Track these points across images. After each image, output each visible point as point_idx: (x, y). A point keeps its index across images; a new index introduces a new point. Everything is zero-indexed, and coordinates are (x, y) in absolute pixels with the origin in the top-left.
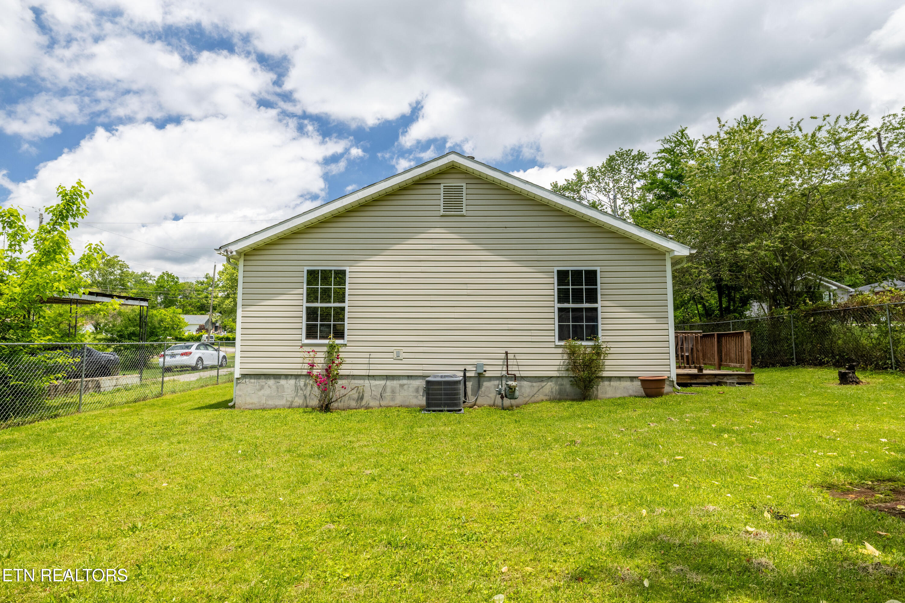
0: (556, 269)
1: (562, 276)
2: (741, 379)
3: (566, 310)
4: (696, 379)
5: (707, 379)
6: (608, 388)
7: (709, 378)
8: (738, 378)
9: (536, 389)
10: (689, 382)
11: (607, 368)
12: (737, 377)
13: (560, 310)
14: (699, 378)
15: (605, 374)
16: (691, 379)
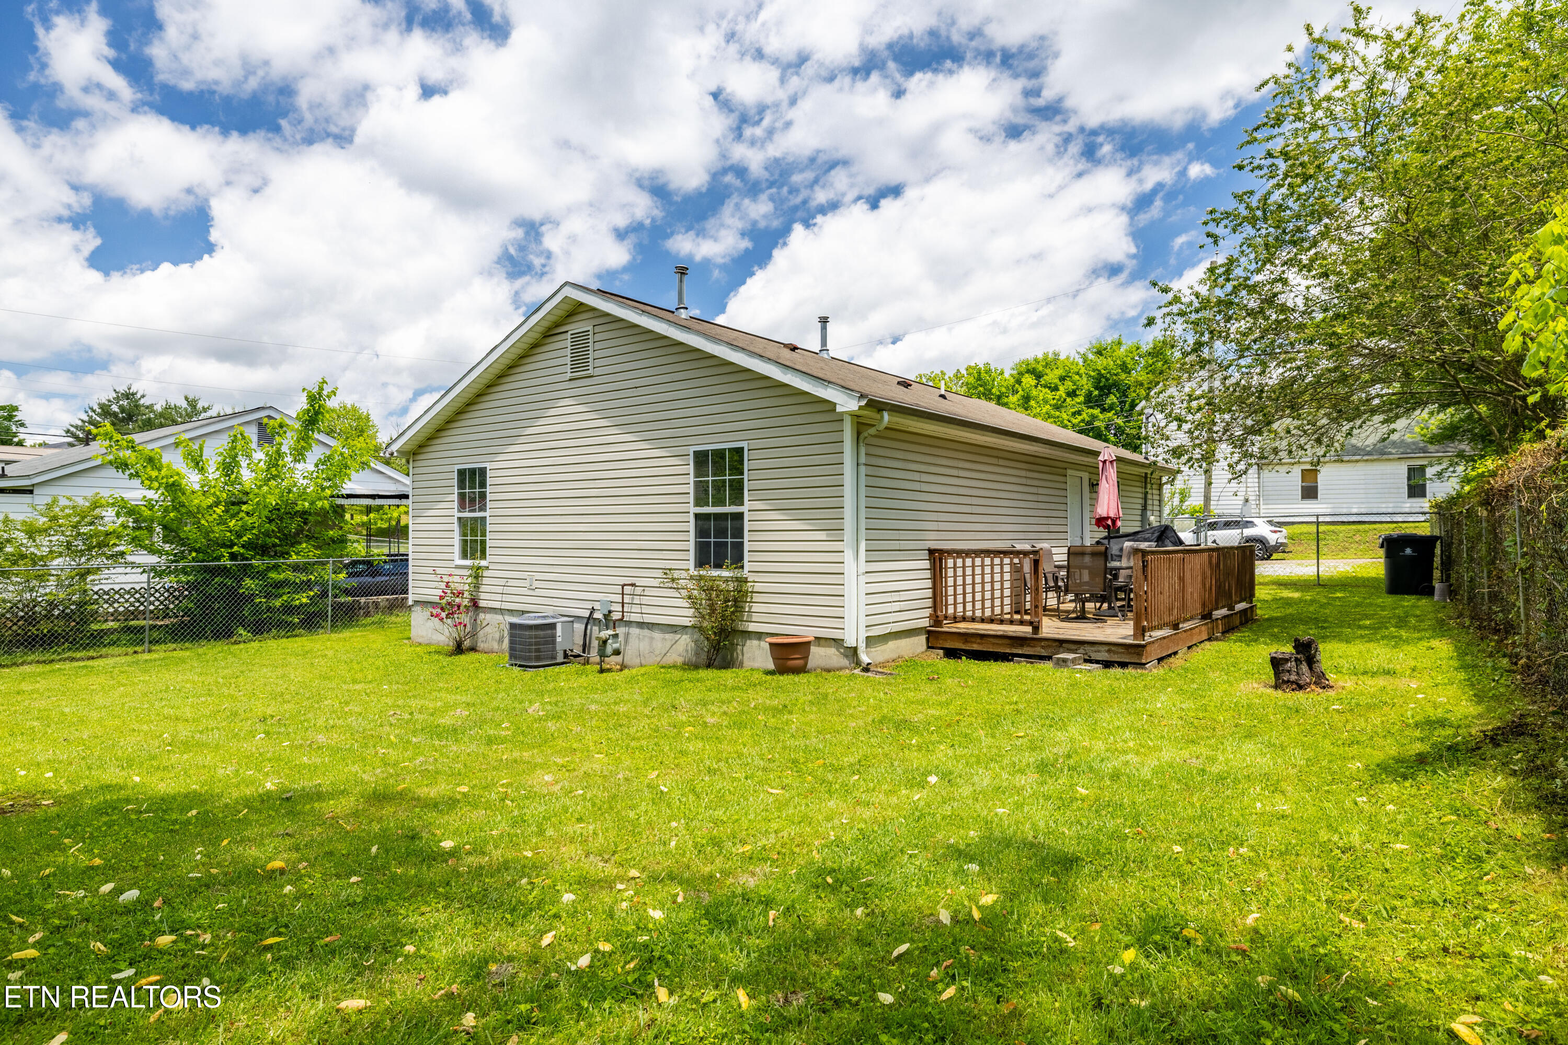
0: (692, 450)
1: (701, 459)
2: (1115, 653)
3: (707, 517)
4: (1022, 646)
5: (1043, 647)
6: (757, 652)
7: (1049, 646)
8: (1109, 651)
9: (668, 644)
10: (1008, 651)
11: (755, 617)
12: (1106, 648)
13: (697, 516)
14: (1029, 646)
15: (752, 627)
16: (1012, 646)
